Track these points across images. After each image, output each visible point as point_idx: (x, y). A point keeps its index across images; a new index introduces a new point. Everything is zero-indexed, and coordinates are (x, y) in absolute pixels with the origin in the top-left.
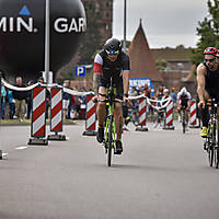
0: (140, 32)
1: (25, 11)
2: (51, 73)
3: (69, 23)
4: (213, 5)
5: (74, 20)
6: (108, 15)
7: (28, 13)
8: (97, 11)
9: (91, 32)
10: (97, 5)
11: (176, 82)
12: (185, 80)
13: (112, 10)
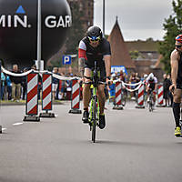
0: (117, 27)
1: (21, 10)
2: (42, 62)
3: (57, 20)
4: (177, 5)
5: (61, 18)
6: (89, 13)
7: (24, 12)
8: (80, 9)
9: (75, 27)
10: (81, 5)
11: (146, 69)
12: (154, 67)
13: (93, 9)
